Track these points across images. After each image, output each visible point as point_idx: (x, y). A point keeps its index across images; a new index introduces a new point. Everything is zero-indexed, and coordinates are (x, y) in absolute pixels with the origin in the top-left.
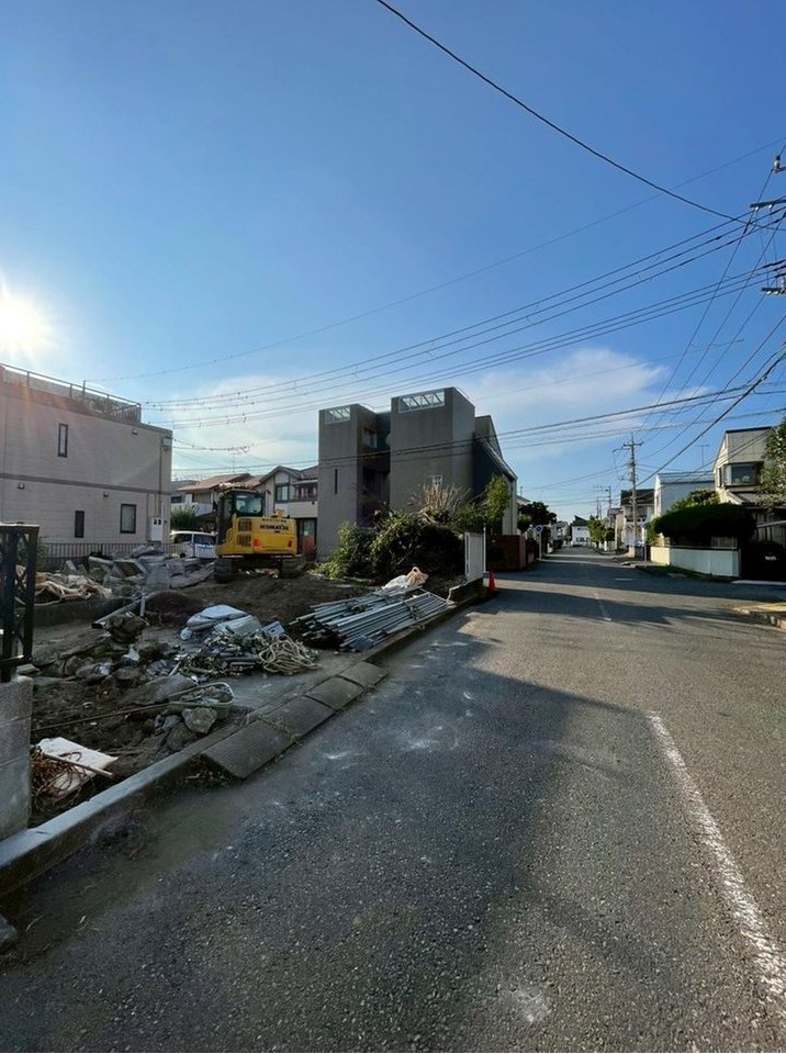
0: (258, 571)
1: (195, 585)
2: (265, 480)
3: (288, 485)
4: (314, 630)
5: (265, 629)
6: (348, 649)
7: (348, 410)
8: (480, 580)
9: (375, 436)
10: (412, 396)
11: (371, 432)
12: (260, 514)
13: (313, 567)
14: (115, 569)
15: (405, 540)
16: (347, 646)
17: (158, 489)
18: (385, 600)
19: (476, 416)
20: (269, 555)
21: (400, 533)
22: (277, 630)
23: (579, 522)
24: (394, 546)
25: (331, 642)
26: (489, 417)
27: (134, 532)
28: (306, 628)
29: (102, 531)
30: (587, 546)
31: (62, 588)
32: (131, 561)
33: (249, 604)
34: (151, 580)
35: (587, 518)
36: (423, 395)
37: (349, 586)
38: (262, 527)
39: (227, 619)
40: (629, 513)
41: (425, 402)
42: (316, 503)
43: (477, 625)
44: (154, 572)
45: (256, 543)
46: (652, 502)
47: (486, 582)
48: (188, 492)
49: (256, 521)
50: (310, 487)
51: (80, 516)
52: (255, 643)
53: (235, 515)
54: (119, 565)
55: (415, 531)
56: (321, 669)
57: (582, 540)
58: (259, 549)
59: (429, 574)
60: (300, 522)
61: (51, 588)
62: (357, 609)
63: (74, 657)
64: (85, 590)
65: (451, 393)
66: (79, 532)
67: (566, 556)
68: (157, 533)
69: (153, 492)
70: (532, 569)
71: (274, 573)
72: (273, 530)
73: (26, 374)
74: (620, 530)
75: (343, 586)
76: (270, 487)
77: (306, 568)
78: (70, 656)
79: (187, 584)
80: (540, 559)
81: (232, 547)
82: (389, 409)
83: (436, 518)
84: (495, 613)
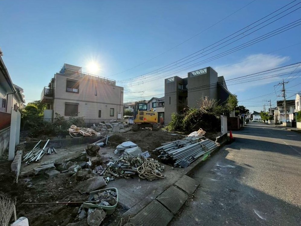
0: (146, 128)
1: (127, 132)
2: (149, 102)
3: (156, 102)
4: (162, 154)
5: (142, 154)
6: (178, 166)
7: (174, 78)
8: (226, 134)
9: (182, 86)
10: (195, 71)
11: (181, 85)
12: (146, 110)
13: (163, 127)
14: (105, 127)
15: (196, 119)
16: (177, 164)
17: (119, 104)
18: (191, 142)
19: (218, 77)
20: (149, 123)
21: (194, 116)
22: (147, 155)
23: (256, 113)
24: (191, 121)
25: (170, 161)
26: (223, 76)
27: (113, 116)
28: (160, 154)
29: (105, 116)
30: (259, 122)
31: (83, 132)
32: (109, 124)
33: (140, 141)
34: (114, 130)
35: (259, 112)
36: (199, 70)
37: (175, 134)
38: (147, 114)
39: (130, 147)
40: (281, 109)
41: (199, 73)
42: (164, 107)
43: (232, 154)
44: (115, 128)
45: (145, 119)
46: (295, 104)
47: (229, 135)
48: (130, 106)
49: (145, 112)
50: (162, 103)
51: (100, 111)
52: (137, 161)
53: (139, 110)
54: (106, 125)
55: (199, 115)
56: (166, 178)
57: (257, 119)
58: (146, 121)
59: (206, 131)
60: (159, 113)
61: (80, 133)
62: (180, 145)
63: (70, 162)
64: (91, 133)
65: (209, 69)
66: (100, 116)
67: (251, 125)
68: (120, 116)
69: (119, 105)
70: (242, 130)
71: (151, 129)
72: (150, 115)
73: (88, 74)
74: (277, 116)
75: (173, 134)
76: (151, 103)
77: (161, 128)
78: (68, 161)
79: (124, 132)
80: (244, 126)
81: (138, 121)
82: (187, 77)
83: (207, 110)
84: (239, 149)
